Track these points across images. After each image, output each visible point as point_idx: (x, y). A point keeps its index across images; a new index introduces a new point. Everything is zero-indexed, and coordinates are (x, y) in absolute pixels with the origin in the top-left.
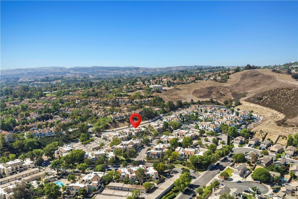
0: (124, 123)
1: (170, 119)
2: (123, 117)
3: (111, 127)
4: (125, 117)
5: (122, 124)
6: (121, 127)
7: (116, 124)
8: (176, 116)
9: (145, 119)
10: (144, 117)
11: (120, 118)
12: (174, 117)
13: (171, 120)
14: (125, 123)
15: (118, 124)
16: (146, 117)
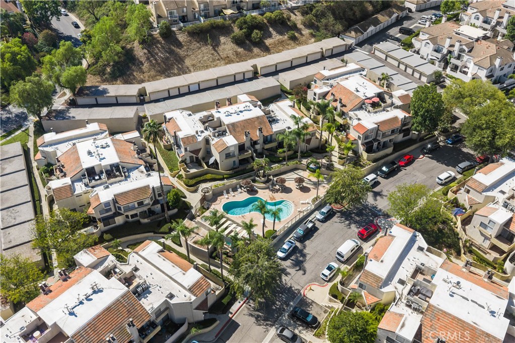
0: (216, 45)
1: (456, 50)
2: (218, 13)
3: (146, 66)
4: (229, 12)
5: (206, 51)
6: (197, 68)
7: (171, 52)
8: (486, 22)
9: (326, 27)
10: (323, 15)
11: (206, 16)
12: (477, 40)
13: (456, 53)
14: (221, 48)
15: (181, 52)
16: (331, 19)
